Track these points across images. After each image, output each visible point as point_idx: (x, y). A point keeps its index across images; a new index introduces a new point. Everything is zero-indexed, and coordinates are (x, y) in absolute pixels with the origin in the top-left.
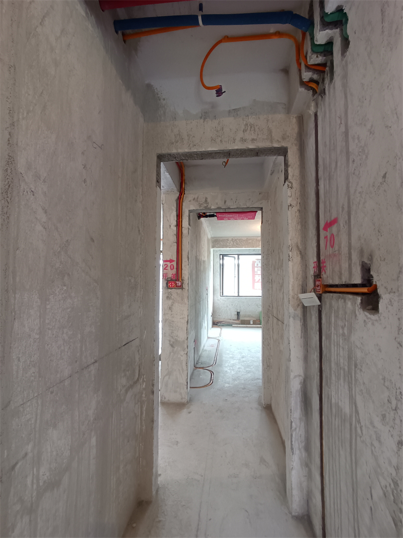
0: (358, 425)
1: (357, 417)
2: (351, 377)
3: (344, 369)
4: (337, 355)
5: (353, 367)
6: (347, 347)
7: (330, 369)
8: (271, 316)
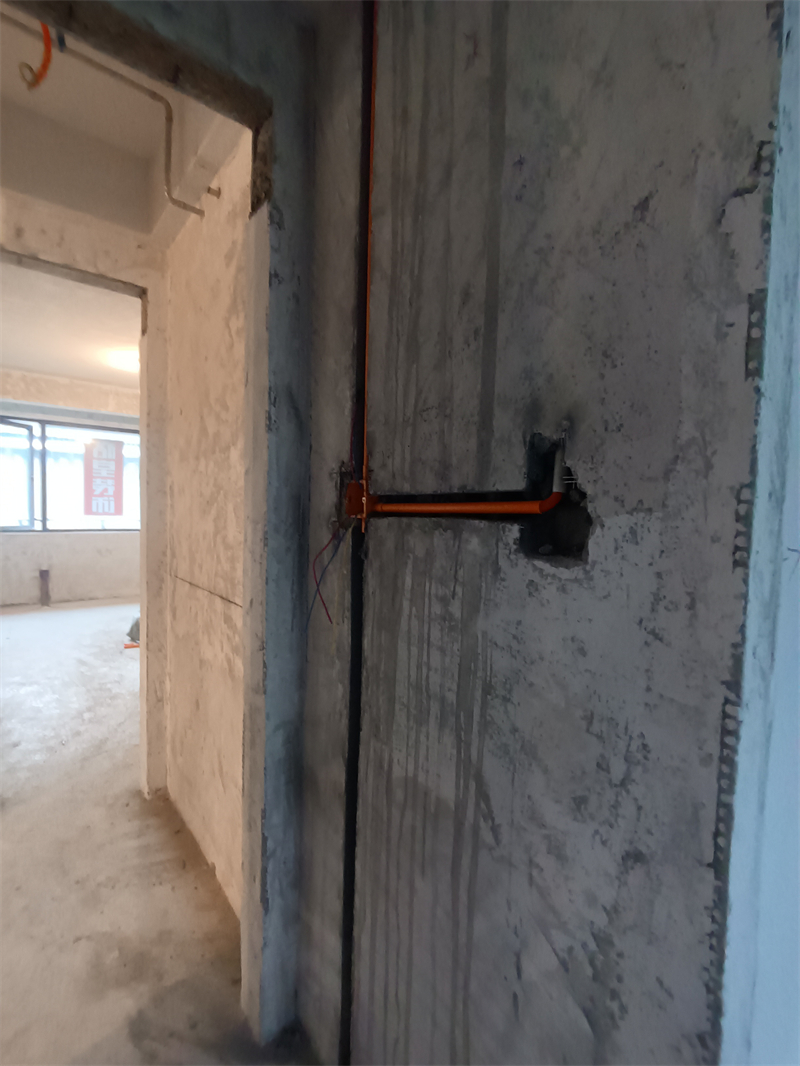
0: (482, 823)
1: (483, 805)
2: (470, 716)
3: (443, 700)
4: (419, 667)
5: (478, 694)
6: (456, 647)
7: (391, 700)
8: (168, 579)
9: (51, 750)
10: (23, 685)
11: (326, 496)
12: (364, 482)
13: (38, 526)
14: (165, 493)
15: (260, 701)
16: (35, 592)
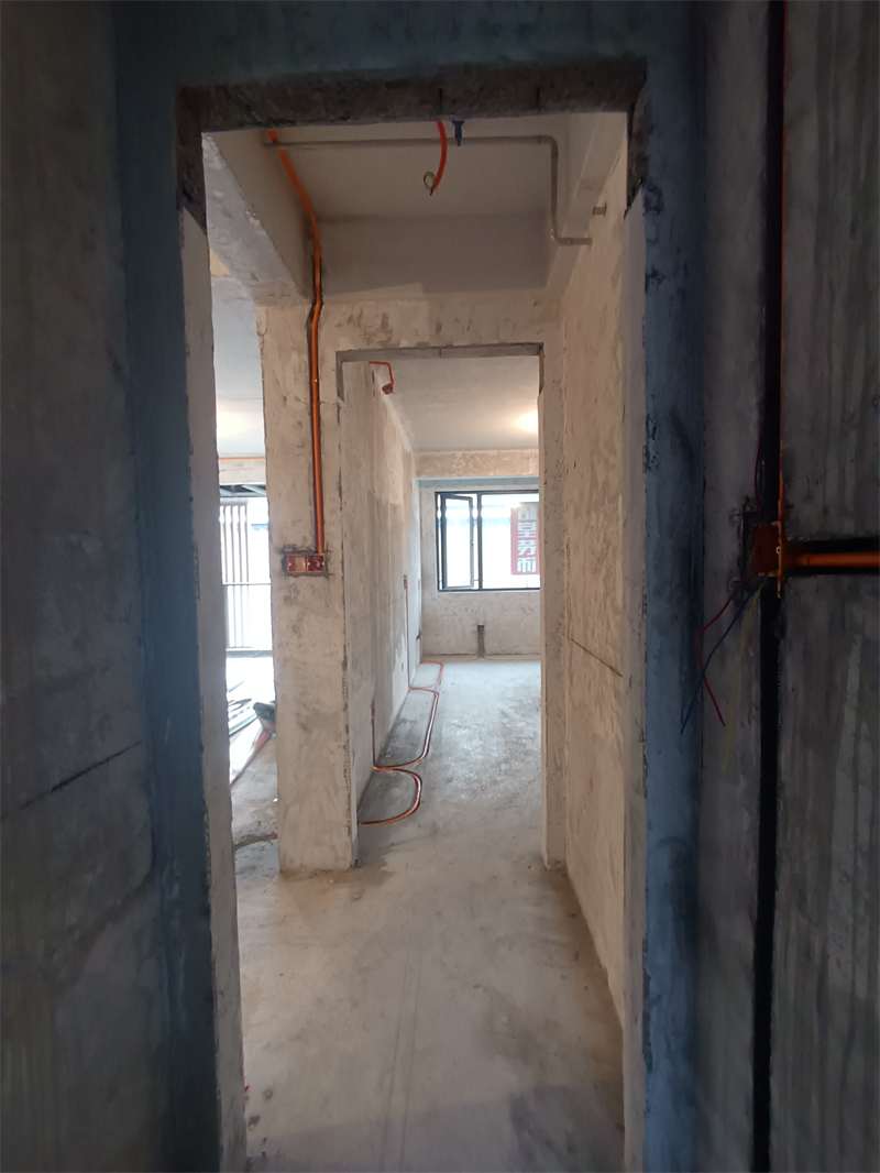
8: (566, 641)
9: (474, 792)
10: (460, 727)
11: (725, 546)
12: (779, 524)
13: (476, 586)
14: (563, 551)
15: (640, 801)
16: (475, 645)
